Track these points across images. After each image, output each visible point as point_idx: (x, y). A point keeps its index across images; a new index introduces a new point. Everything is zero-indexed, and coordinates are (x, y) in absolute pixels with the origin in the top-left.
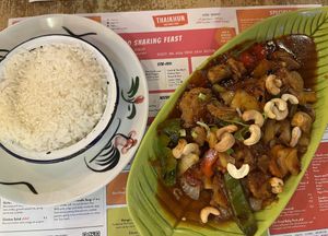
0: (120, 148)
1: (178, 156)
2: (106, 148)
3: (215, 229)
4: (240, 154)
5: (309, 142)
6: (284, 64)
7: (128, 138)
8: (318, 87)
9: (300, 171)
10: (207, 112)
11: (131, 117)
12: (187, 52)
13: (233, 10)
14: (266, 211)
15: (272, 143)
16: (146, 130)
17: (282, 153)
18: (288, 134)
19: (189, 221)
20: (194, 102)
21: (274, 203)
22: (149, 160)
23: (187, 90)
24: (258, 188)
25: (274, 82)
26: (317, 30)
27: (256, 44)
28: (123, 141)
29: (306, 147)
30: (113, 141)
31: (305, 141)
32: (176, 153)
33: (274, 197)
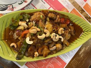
0: (8, 8)
1: (20, 24)
2: (6, 5)
3: (11, 50)
4: (34, 38)
5: (55, 53)
6: (70, 30)
7: (13, 8)
8: (72, 44)
9: (46, 57)
10: (39, 21)
11: (19, 4)
12: (52, 5)
13: (74, 7)
14: (28, 58)
15: (46, 44)
16: (19, 10)
17: (46, 49)
18: (52, 46)
19: (7, 42)
20: (38, 16)
21: (31, 58)
22: (13, 18)
23: (40, 12)
24: (31, 50)
25: (62, 30)
26: (87, 31)
27: (69, 19)
28: (11, 7)
29: (54, 53)
30: (9, 5)
31: (55, 52)
32: (20, 23)
33: (33, 57)
